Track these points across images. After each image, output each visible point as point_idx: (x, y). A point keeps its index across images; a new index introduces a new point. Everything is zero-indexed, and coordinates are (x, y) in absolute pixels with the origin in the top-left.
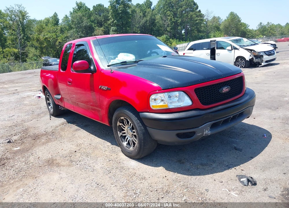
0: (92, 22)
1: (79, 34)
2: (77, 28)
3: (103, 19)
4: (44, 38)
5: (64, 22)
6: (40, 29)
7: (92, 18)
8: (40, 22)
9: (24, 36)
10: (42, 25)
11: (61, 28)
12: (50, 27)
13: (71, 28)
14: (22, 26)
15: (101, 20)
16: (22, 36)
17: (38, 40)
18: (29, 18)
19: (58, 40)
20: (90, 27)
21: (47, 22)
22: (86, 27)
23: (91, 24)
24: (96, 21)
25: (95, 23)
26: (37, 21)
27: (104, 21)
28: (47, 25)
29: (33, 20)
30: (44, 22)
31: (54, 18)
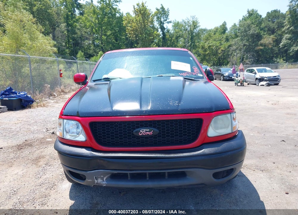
0: (262, 29)
1: (244, 42)
2: (242, 36)
3: (277, 26)
4: (208, 46)
5: (231, 30)
6: (208, 38)
7: (263, 25)
8: (210, 31)
9: (191, 44)
10: (210, 34)
11: (227, 36)
12: (217, 35)
13: (237, 36)
14: (191, 35)
15: (274, 28)
16: (190, 43)
17: (203, 48)
18: (199, 27)
19: (221, 48)
20: (257, 36)
21: (216, 30)
22: (253, 35)
23: (259, 32)
24: (266, 29)
25: (265, 31)
26: (208, 30)
27: (278, 28)
28: (215, 34)
29: (204, 29)
30: (213, 31)
31: (223, 27)
